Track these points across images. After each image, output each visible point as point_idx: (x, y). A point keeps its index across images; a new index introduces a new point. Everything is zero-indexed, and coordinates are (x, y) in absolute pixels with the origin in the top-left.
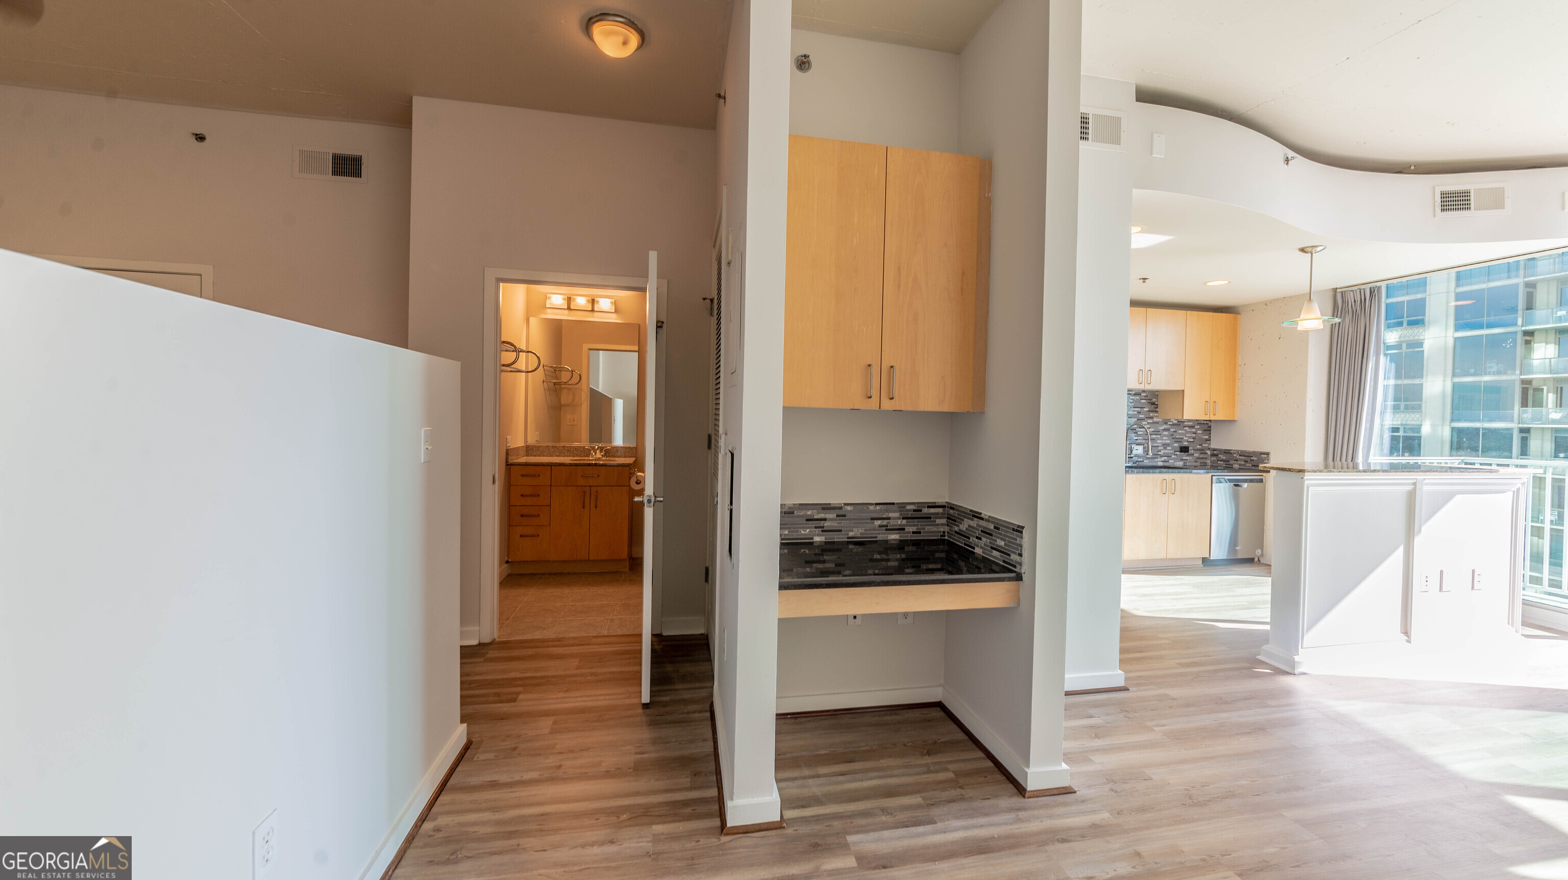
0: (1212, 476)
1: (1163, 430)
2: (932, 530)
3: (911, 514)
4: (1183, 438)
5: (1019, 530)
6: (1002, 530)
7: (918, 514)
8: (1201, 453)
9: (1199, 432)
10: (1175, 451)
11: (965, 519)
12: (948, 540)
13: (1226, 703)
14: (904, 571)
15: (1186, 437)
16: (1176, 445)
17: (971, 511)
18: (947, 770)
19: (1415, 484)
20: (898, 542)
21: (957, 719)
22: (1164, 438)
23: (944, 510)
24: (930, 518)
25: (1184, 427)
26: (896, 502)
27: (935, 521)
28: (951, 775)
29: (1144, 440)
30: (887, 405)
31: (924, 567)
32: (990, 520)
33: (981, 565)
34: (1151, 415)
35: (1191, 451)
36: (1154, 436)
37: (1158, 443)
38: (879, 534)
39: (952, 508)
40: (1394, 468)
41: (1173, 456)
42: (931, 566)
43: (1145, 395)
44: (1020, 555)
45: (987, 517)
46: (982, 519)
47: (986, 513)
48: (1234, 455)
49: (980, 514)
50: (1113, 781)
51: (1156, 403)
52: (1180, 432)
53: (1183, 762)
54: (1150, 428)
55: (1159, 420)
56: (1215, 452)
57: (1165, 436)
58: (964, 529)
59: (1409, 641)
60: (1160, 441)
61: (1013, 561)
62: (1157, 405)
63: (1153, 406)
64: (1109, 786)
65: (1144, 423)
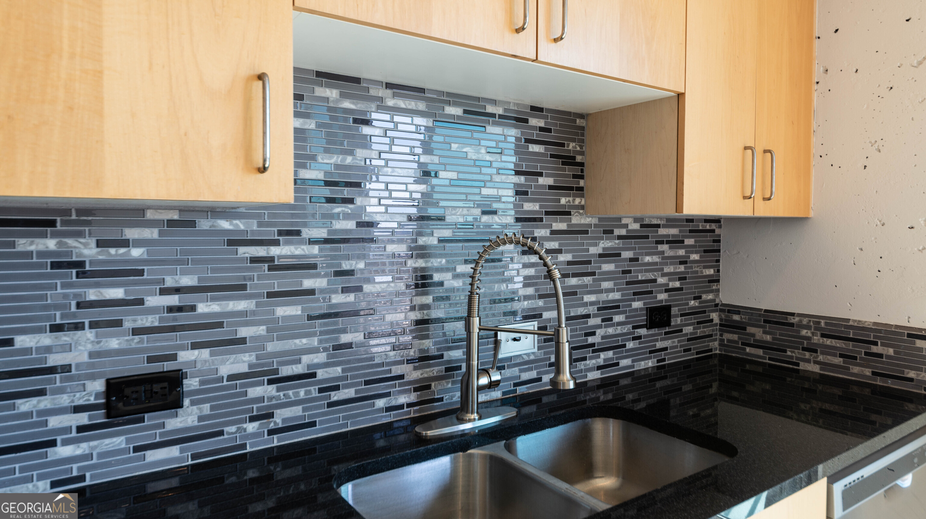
1: (601, 256)
4: (655, 281)
8: (698, 323)
9: (695, 257)
10: (634, 327)
15: (664, 275)
16: (637, 304)
22: (606, 285)
25: (658, 242)
29: (541, 297)
34: (563, 201)
35: (676, 321)
36: (574, 281)
37: (586, 305)
41: (630, 345)
43: (541, 123)
51: (579, 159)
52: (648, 259)
54: (559, 251)
55: (587, 220)
56: (736, 317)
57: (608, 276)
60: (592, 298)
62: (582, 164)
63: (569, 171)
65: (540, 233)
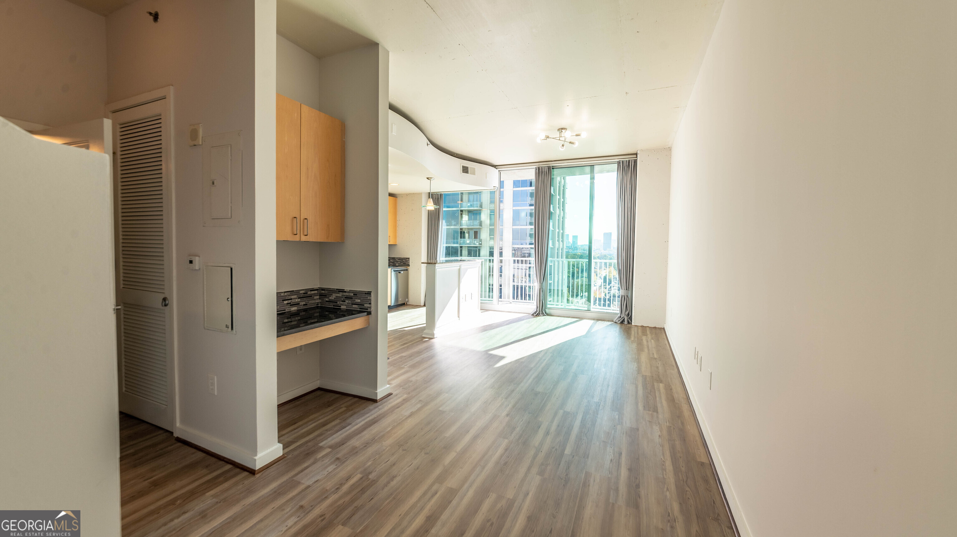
0: (391, 269)
2: (313, 302)
3: (303, 296)
5: (369, 293)
6: (359, 295)
7: (306, 295)
11: (333, 294)
12: (320, 306)
13: (421, 352)
14: (299, 326)
17: (337, 289)
18: (341, 408)
19: (460, 266)
20: (296, 311)
21: (334, 391)
23: (318, 292)
24: (311, 296)
26: (294, 290)
27: (314, 298)
28: (344, 409)
30: (304, 239)
31: (309, 322)
32: (350, 291)
33: (345, 314)
38: (287, 308)
39: (322, 290)
40: (447, 261)
42: (313, 321)
44: (370, 304)
45: (348, 291)
46: (345, 292)
47: (347, 289)
48: (396, 260)
49: (344, 290)
50: (401, 386)
53: (418, 373)
58: (333, 299)
59: (459, 320)
61: (366, 307)
64: (401, 388)
